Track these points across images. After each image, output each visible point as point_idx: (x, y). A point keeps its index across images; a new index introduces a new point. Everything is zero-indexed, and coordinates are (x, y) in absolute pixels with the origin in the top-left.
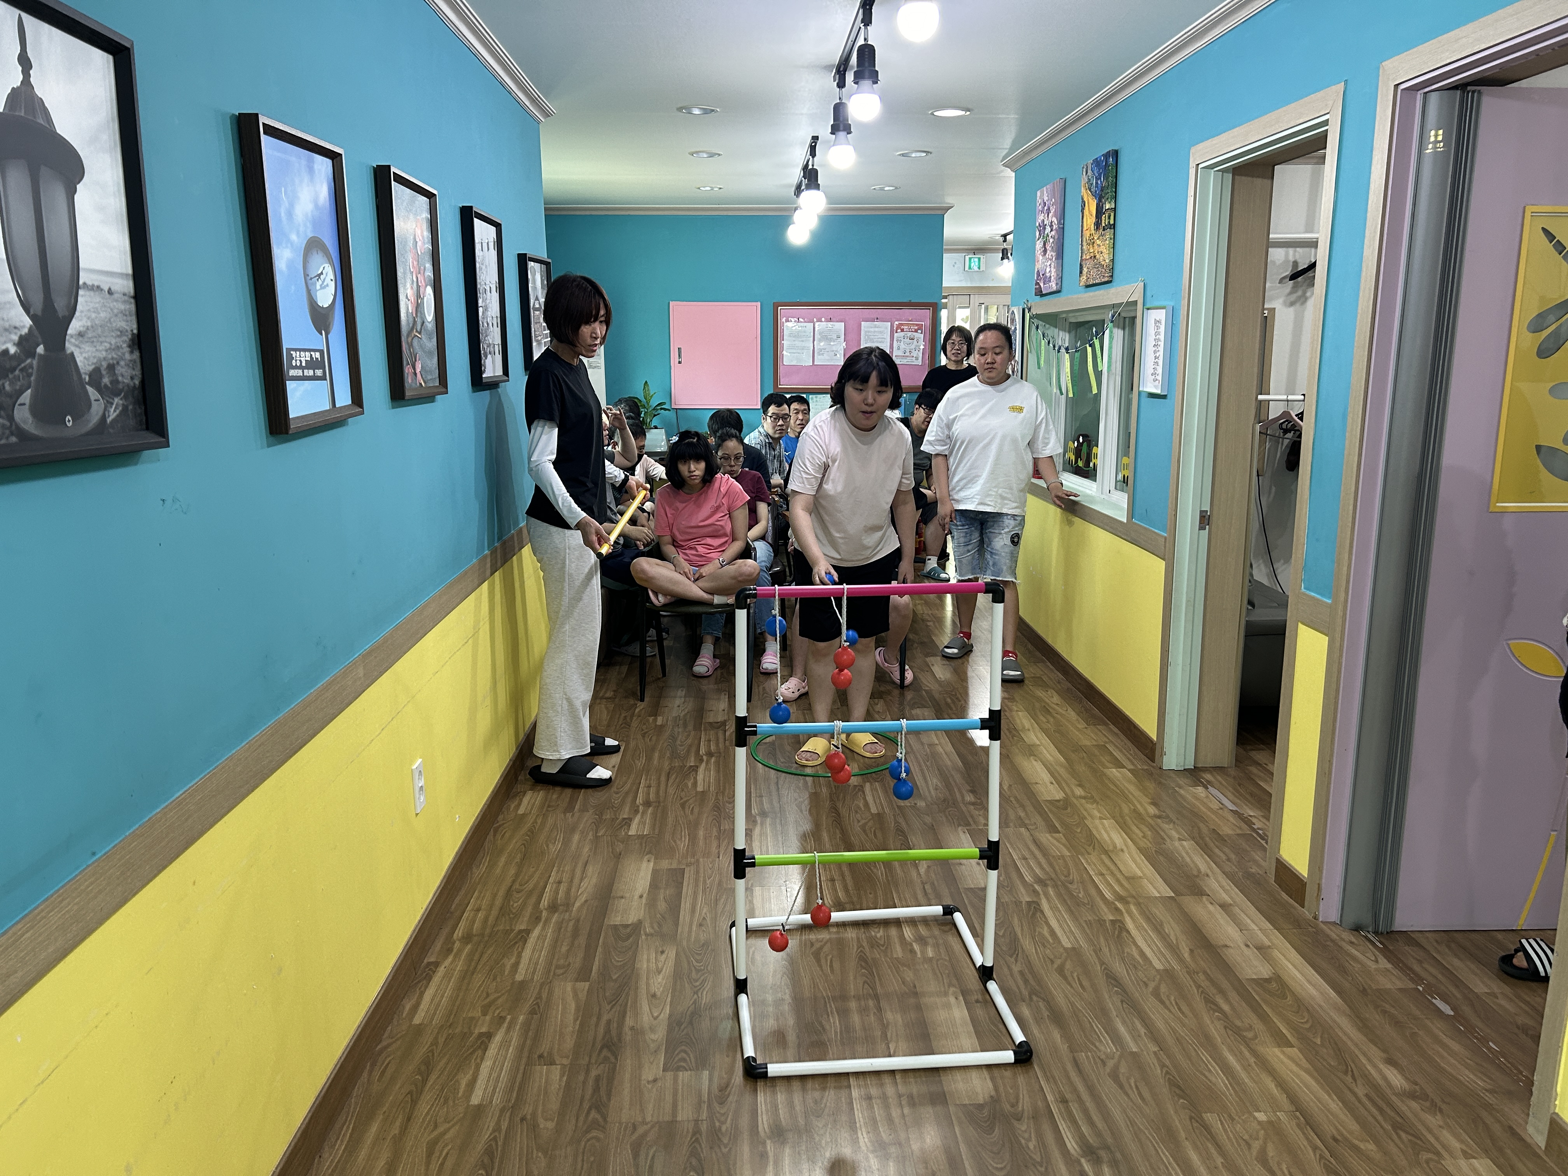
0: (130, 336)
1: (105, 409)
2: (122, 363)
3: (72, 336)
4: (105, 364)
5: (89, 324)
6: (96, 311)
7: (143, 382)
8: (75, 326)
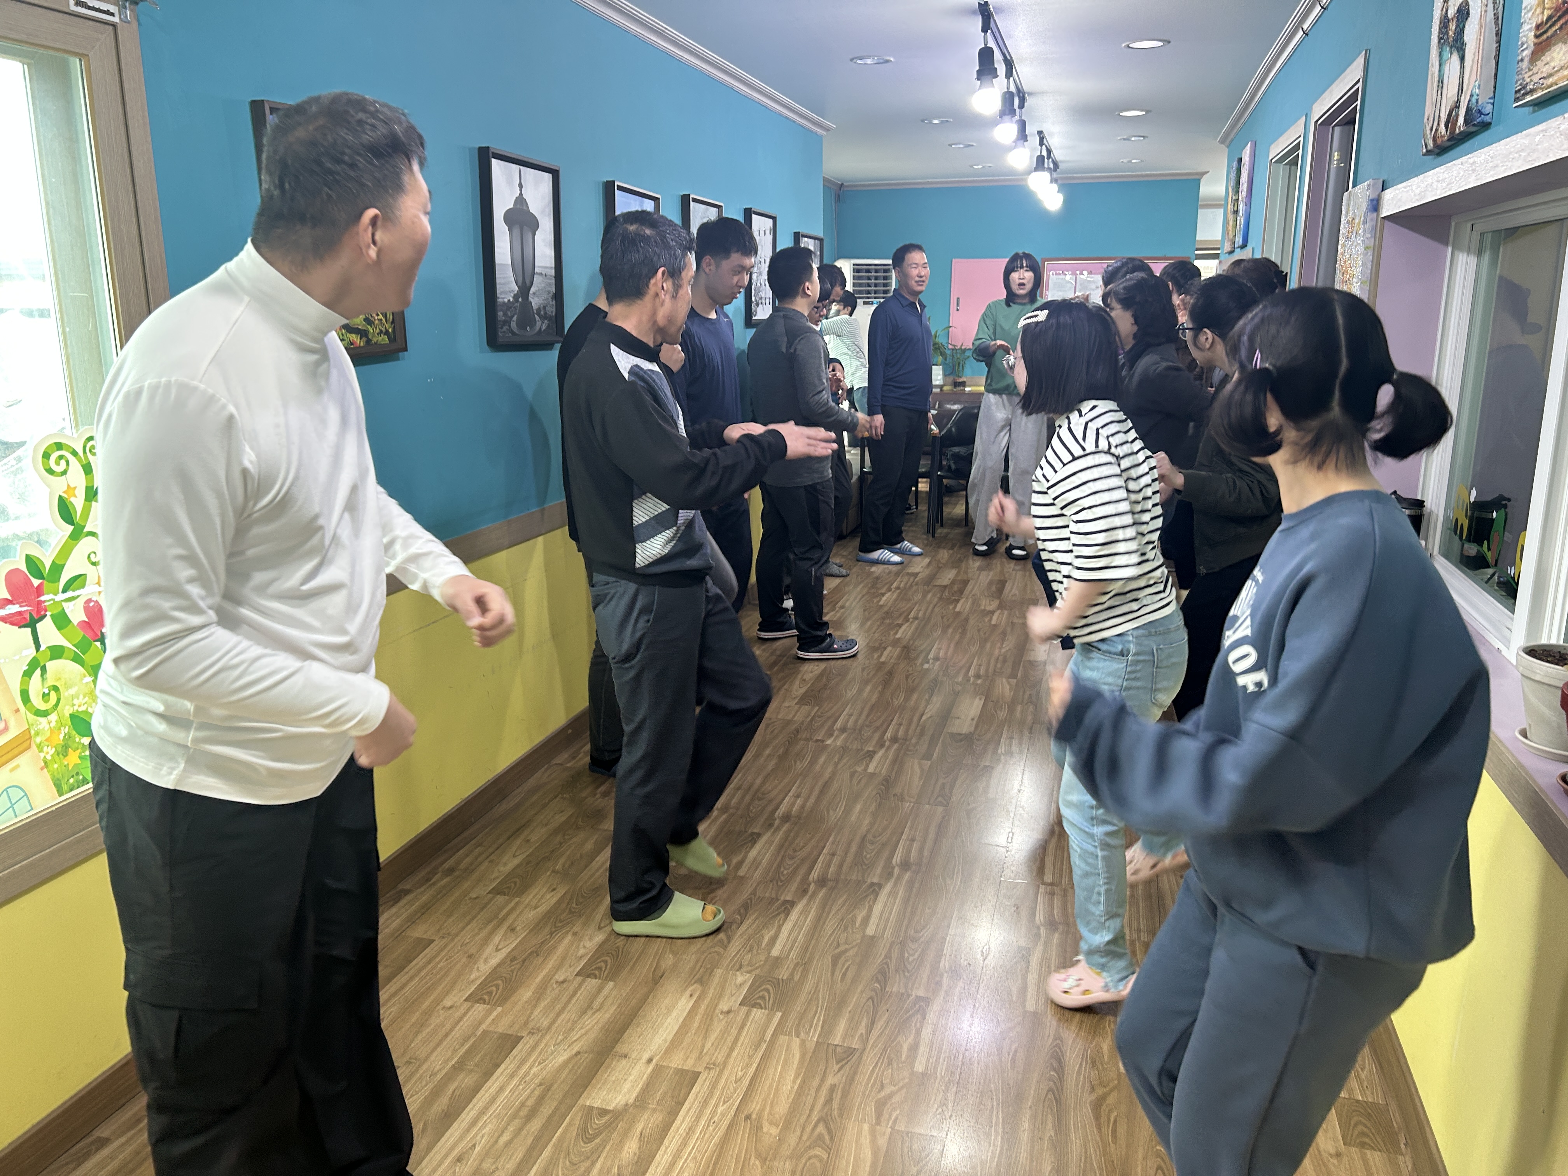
2: (549, 305)
7: (556, 314)
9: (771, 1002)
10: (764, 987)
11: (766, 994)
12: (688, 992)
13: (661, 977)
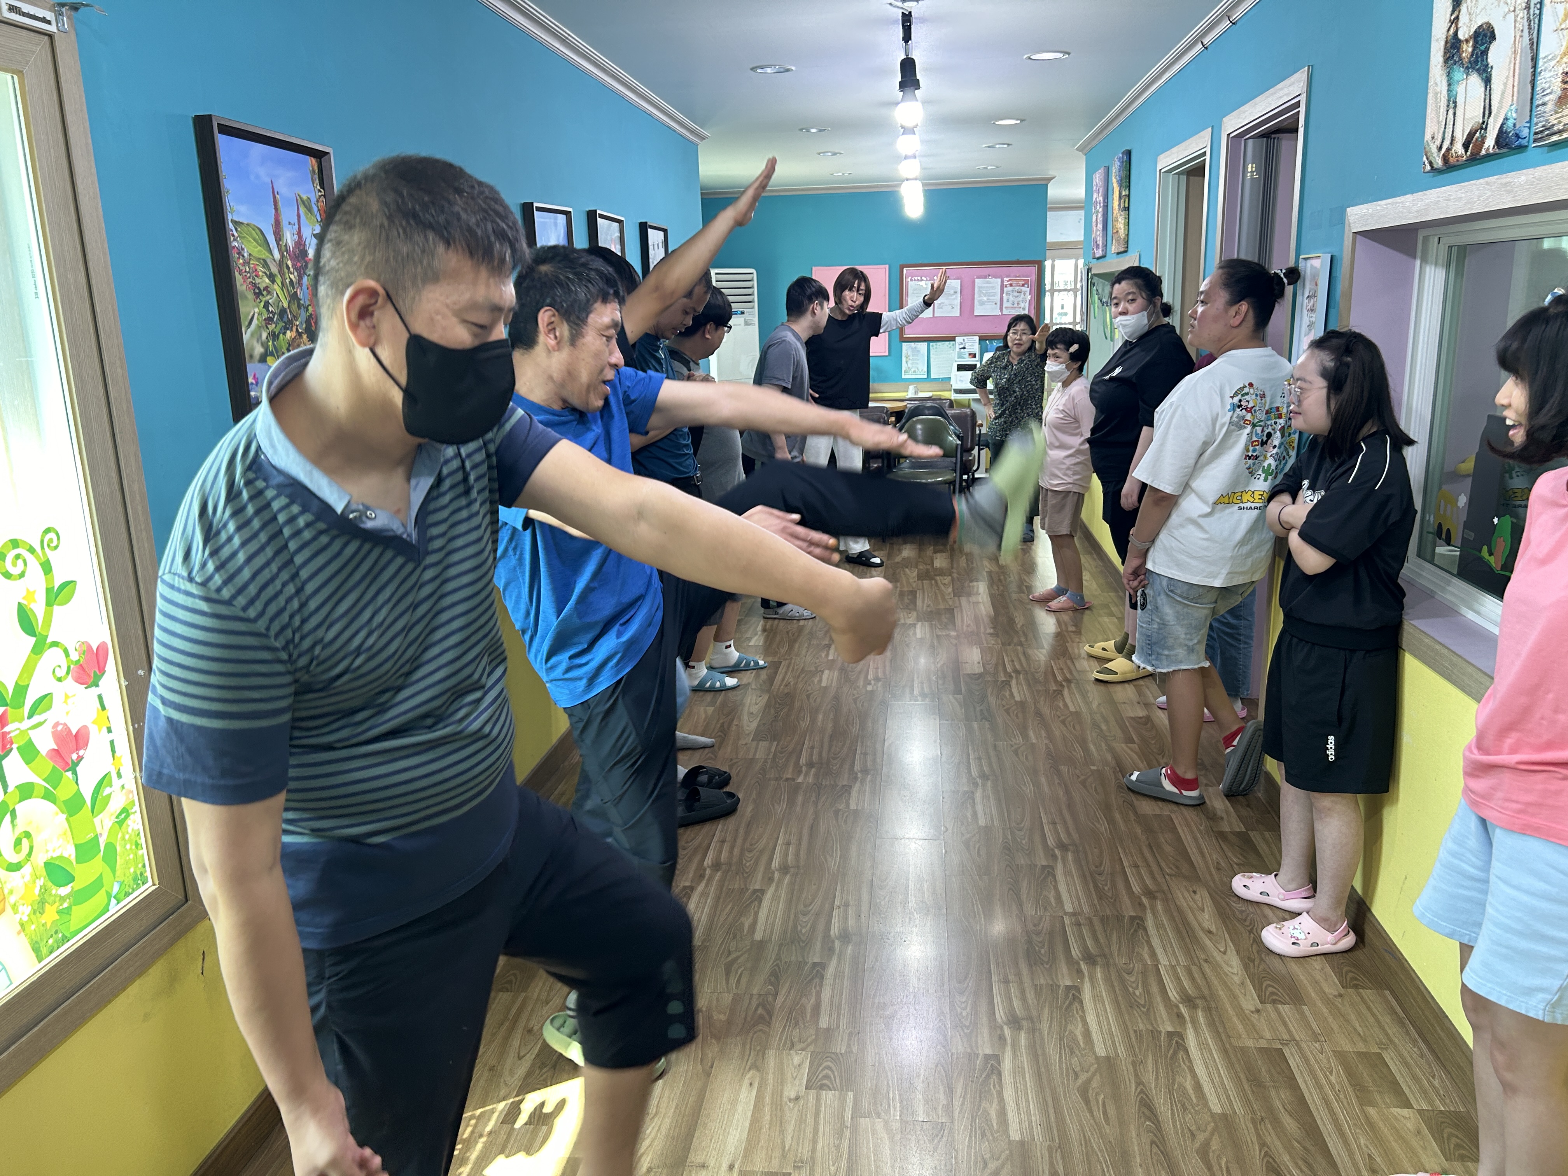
9: (838, 1081)
10: (823, 1065)
11: (830, 1072)
12: (746, 1082)
13: (712, 1067)
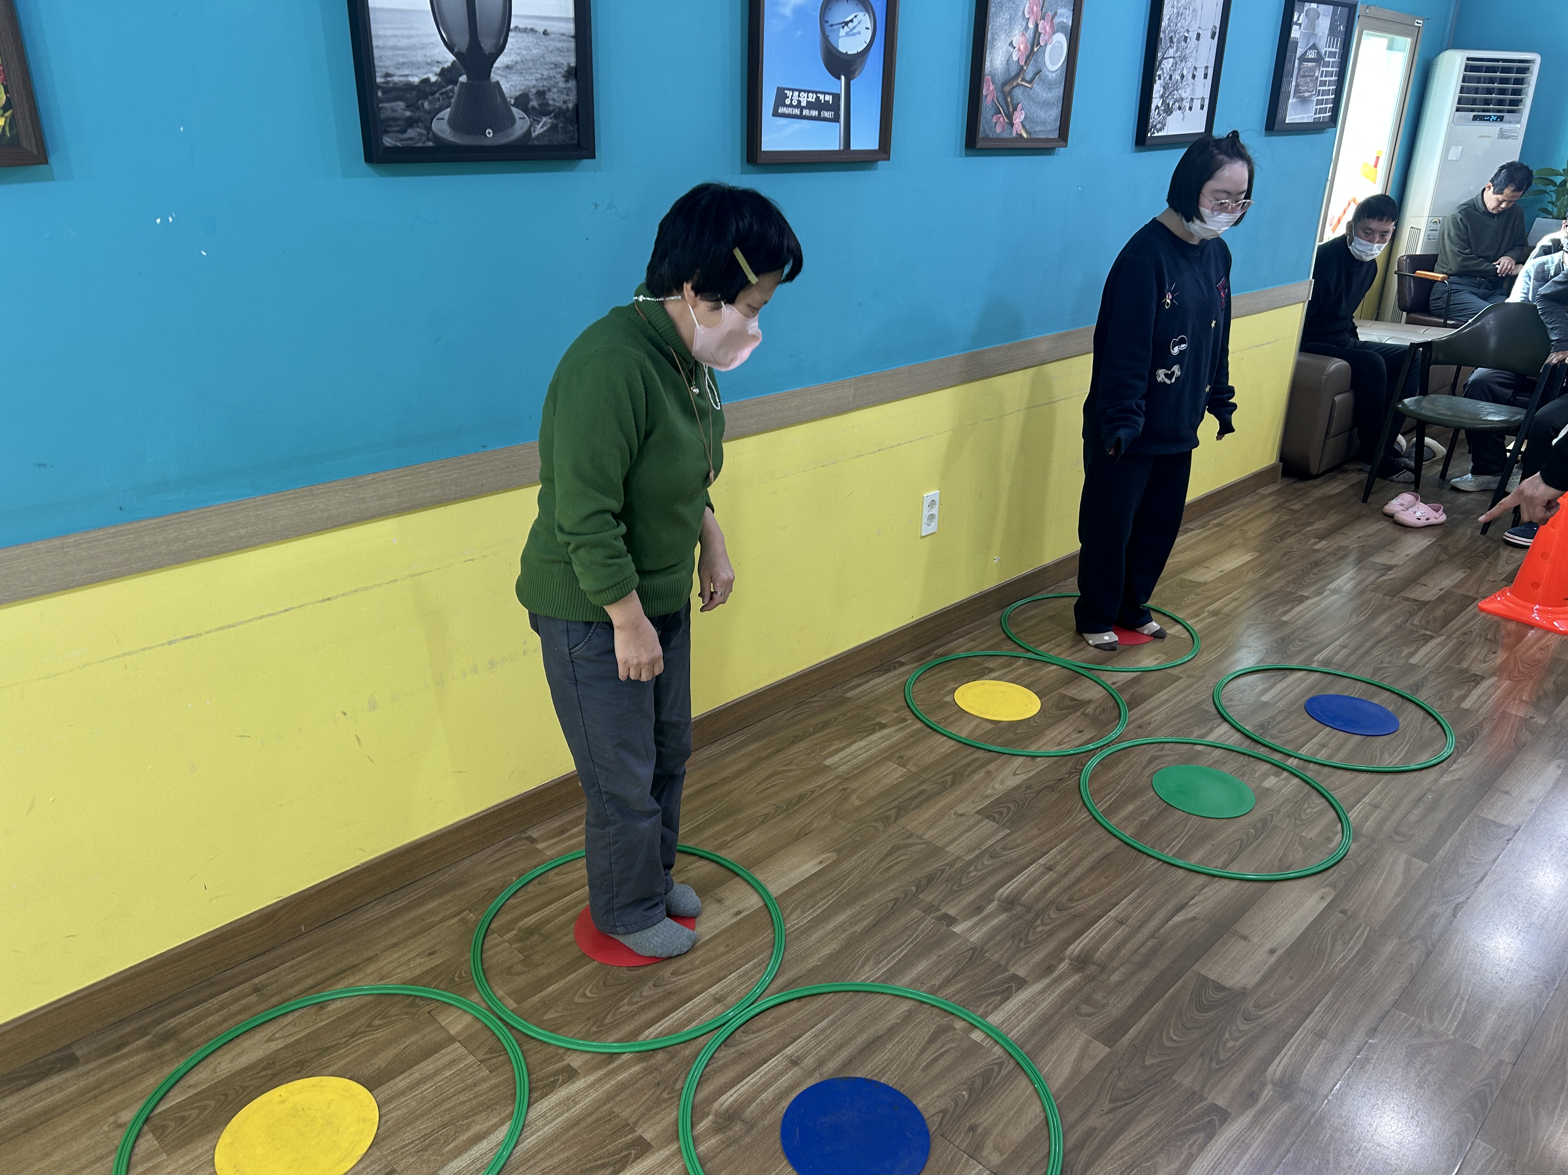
0: (566, 69)
1: (531, 126)
2: (555, 90)
3: (498, 69)
4: (534, 91)
5: (519, 59)
6: (528, 48)
7: (577, 106)
8: (502, 61)
